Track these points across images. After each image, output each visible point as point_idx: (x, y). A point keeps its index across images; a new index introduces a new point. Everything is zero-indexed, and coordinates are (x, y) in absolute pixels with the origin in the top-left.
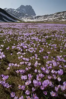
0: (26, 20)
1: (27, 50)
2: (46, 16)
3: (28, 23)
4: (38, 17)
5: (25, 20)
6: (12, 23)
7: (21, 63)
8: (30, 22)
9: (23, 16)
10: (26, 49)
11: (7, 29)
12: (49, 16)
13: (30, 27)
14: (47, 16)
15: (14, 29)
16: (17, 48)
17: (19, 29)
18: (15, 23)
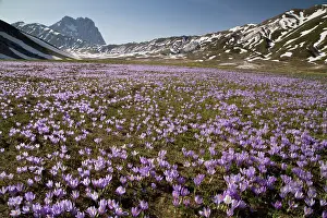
0: (77, 55)
1: (46, 137)
2: (130, 46)
3: (80, 64)
4: (110, 47)
5: (74, 54)
6: (35, 64)
7: (19, 169)
8: (88, 60)
9: (70, 44)
10: (46, 134)
11: (15, 80)
12: (139, 45)
13: (84, 73)
14: (134, 45)
15: (36, 80)
16: (23, 133)
17: (50, 81)
18: (43, 64)
